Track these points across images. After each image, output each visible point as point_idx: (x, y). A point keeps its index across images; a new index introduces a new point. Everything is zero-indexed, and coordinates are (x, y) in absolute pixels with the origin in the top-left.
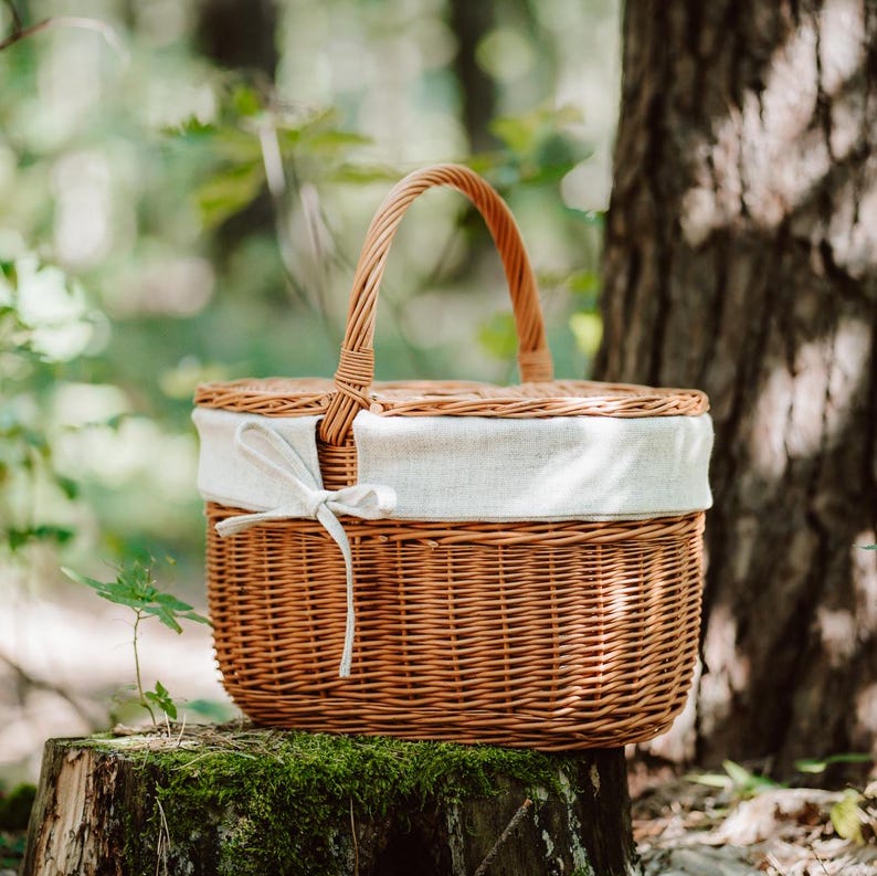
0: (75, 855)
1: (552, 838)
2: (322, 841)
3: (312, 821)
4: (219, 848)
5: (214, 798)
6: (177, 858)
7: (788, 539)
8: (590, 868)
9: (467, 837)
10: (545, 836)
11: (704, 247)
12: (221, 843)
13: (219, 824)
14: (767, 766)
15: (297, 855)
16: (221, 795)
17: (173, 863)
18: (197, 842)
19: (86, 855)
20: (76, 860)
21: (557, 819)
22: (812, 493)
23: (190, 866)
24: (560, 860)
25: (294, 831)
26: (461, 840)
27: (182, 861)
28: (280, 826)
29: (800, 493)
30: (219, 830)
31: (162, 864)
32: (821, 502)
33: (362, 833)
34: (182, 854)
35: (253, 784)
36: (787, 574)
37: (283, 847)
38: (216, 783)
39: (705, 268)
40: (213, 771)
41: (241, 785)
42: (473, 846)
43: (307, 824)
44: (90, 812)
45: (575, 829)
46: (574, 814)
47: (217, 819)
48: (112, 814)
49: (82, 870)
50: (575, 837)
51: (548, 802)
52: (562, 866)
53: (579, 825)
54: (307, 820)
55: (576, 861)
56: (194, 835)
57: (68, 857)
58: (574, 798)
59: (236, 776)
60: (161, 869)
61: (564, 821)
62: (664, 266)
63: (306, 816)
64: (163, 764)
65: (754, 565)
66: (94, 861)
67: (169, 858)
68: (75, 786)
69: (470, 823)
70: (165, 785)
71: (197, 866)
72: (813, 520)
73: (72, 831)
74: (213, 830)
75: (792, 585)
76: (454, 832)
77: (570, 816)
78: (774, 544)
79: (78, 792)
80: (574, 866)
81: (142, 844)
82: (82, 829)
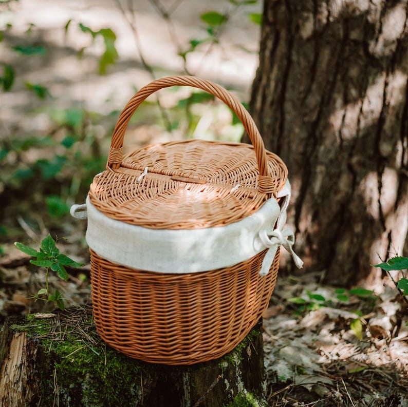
0: (18, 374)
1: (229, 382)
2: (128, 391)
3: (124, 382)
4: (82, 393)
5: (81, 373)
6: (63, 394)
7: (339, 176)
8: (245, 390)
9: (192, 387)
10: (226, 381)
11: (309, 40)
12: (83, 390)
13: (83, 382)
14: (322, 275)
15: (117, 397)
16: (84, 371)
17: (61, 396)
18: (72, 389)
19: (22, 374)
20: (18, 376)
21: (231, 373)
22: (351, 155)
23: (69, 399)
24: (232, 390)
25: (115, 387)
26: (189, 388)
27: (66, 396)
28: (109, 385)
29: (346, 155)
30: (82, 385)
31: (57, 395)
32: (355, 160)
33: (145, 382)
34: (66, 393)
35: (98, 367)
36: (337, 192)
37: (110, 394)
38: (81, 365)
39: (309, 49)
40: (80, 360)
41: (92, 367)
42: (194, 391)
43: (121, 383)
44: (24, 359)
45: (239, 375)
46: (240, 368)
47: (82, 380)
48: (35, 367)
49: (21, 380)
50: (239, 378)
51: (228, 367)
52: (233, 392)
53: (241, 373)
54: (122, 382)
55: (239, 389)
56: (71, 386)
57: (15, 375)
58: (239, 362)
59: (90, 363)
60: (56, 397)
61: (234, 373)
62: (290, 44)
63: (121, 380)
64: (58, 353)
65: (322, 187)
66: (26, 377)
67: (60, 393)
68: (18, 346)
69: (193, 382)
70: (59, 362)
71: (72, 399)
72: (350, 168)
73: (16, 365)
74: (80, 385)
75: (339, 197)
76: (186, 384)
77: (237, 370)
78: (332, 178)
79: (19, 349)
80: (238, 391)
81: (48, 385)
82: (21, 365)
